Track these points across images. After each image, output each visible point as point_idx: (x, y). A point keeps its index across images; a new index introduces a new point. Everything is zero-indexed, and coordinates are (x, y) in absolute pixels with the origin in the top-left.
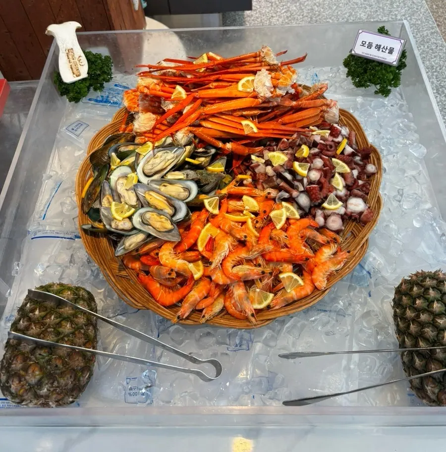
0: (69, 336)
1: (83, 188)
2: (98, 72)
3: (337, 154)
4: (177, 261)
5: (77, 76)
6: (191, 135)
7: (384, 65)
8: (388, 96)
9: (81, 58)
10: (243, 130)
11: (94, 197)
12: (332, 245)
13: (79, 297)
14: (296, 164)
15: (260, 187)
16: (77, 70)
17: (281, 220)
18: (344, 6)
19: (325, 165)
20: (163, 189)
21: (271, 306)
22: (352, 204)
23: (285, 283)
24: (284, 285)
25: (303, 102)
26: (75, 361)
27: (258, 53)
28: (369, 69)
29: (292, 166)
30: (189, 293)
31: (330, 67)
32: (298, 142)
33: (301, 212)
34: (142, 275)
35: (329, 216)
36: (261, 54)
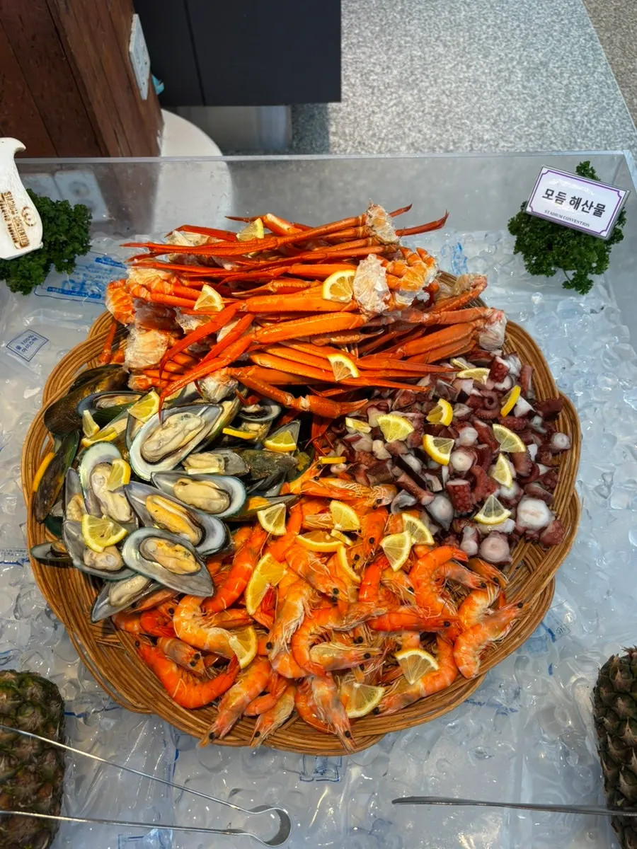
0: (6, 784)
1: (35, 470)
2: (63, 238)
3: (501, 415)
4: (208, 630)
5: (23, 246)
6: (233, 383)
7: (583, 236)
8: (587, 292)
9: (27, 211)
10: (332, 372)
11: (55, 493)
12: (490, 589)
13: (25, 702)
14: (429, 440)
15: (361, 479)
16: (22, 234)
17: (401, 552)
18: (491, 97)
19: (480, 440)
20: (179, 490)
21: (381, 710)
22: (526, 512)
23: (406, 668)
24: (404, 672)
25: (442, 315)
26: (18, 830)
27: (361, 218)
28: (556, 242)
29: (421, 442)
30: (231, 687)
31: (484, 233)
32: (433, 392)
33: (435, 530)
34: (145, 643)
35: (486, 536)
36: (367, 220)
